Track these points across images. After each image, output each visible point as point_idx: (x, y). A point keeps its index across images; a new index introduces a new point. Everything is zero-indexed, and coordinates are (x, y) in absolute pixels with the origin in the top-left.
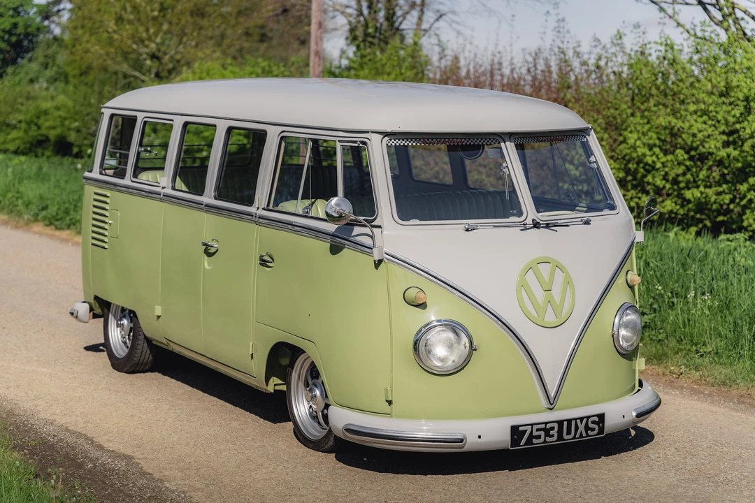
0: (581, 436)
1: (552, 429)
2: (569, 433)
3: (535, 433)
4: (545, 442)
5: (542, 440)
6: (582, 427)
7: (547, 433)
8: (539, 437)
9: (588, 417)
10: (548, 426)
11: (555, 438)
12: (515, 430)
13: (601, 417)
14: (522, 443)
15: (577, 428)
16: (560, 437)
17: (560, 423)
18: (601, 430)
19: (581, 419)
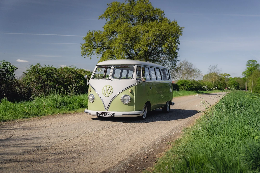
0: (109, 116)
1: (104, 114)
2: (107, 115)
3: (100, 114)
4: (102, 116)
5: (102, 115)
6: (109, 115)
7: (103, 114)
8: (101, 115)
9: (110, 113)
10: (103, 113)
11: (104, 115)
12: (97, 113)
13: (113, 114)
14: (98, 115)
15: (108, 115)
16: (105, 115)
17: (105, 113)
18: (113, 116)
19: (109, 113)
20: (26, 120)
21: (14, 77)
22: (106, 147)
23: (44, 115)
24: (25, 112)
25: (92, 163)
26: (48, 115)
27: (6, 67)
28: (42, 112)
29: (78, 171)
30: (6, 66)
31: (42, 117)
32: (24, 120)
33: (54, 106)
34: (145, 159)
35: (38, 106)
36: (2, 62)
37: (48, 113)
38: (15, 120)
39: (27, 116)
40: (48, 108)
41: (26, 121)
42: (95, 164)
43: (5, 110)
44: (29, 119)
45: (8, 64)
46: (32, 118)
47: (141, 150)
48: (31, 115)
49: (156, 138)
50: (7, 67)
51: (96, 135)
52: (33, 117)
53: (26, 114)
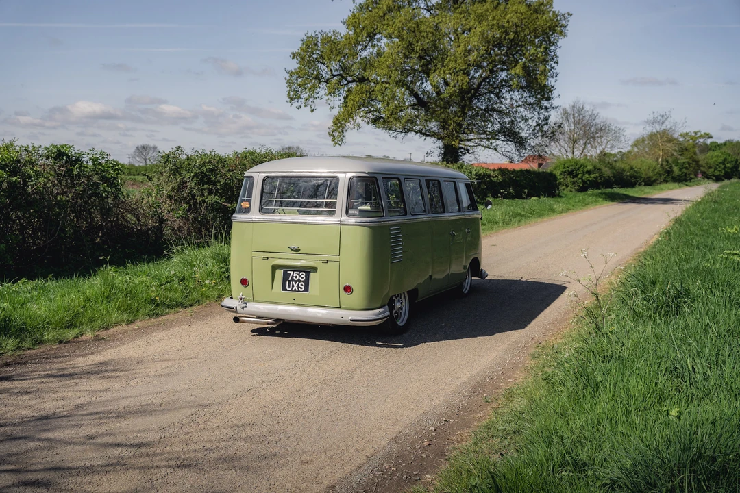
20: (158, 320)
21: (120, 190)
22: (340, 412)
23: (198, 302)
24: (153, 301)
25: (307, 462)
26: (208, 301)
27: (100, 167)
28: (194, 295)
29: (277, 484)
30: (100, 164)
31: (194, 308)
32: (153, 320)
33: (221, 275)
34: (423, 449)
35: (183, 279)
36: (88, 154)
37: (207, 297)
38: (132, 321)
39: (159, 310)
40: (207, 281)
41: (158, 325)
42: (311, 465)
43: (107, 297)
44: (164, 317)
45: (103, 158)
46: (171, 316)
47: (418, 422)
48: (169, 306)
49: (462, 380)
50: (103, 167)
51: (319, 375)
52: (172, 311)
53: (158, 305)
